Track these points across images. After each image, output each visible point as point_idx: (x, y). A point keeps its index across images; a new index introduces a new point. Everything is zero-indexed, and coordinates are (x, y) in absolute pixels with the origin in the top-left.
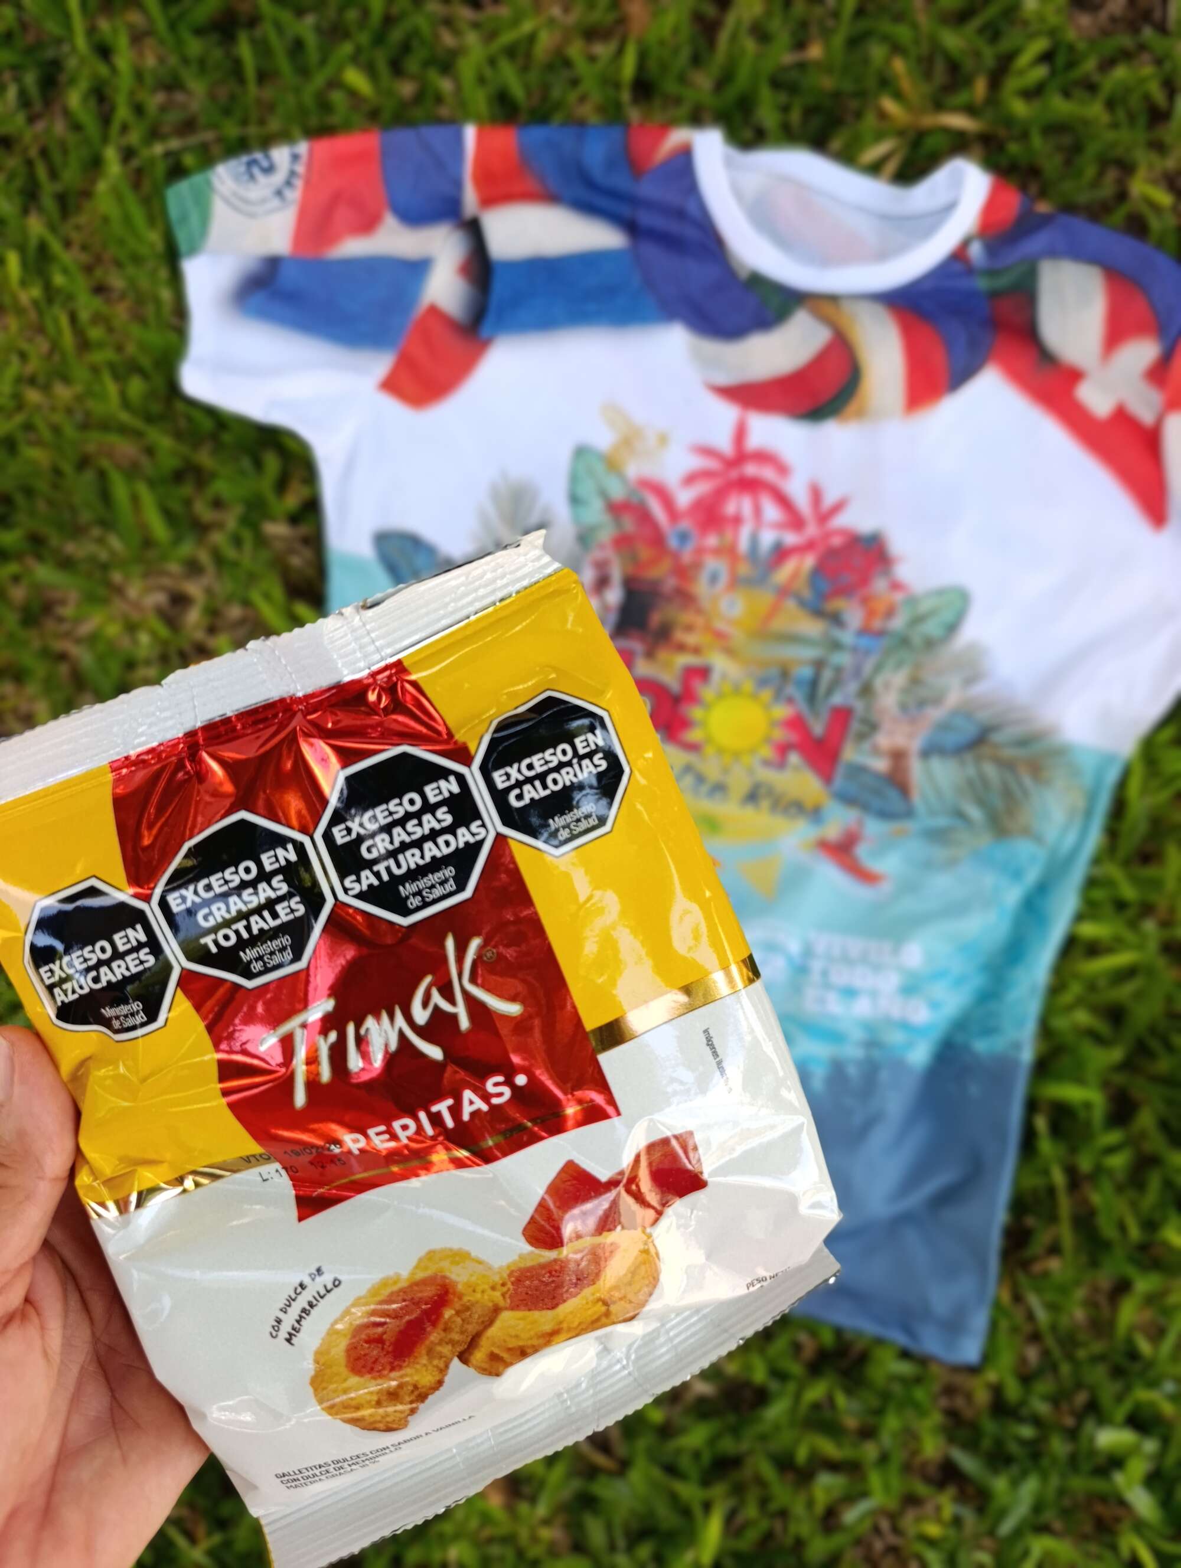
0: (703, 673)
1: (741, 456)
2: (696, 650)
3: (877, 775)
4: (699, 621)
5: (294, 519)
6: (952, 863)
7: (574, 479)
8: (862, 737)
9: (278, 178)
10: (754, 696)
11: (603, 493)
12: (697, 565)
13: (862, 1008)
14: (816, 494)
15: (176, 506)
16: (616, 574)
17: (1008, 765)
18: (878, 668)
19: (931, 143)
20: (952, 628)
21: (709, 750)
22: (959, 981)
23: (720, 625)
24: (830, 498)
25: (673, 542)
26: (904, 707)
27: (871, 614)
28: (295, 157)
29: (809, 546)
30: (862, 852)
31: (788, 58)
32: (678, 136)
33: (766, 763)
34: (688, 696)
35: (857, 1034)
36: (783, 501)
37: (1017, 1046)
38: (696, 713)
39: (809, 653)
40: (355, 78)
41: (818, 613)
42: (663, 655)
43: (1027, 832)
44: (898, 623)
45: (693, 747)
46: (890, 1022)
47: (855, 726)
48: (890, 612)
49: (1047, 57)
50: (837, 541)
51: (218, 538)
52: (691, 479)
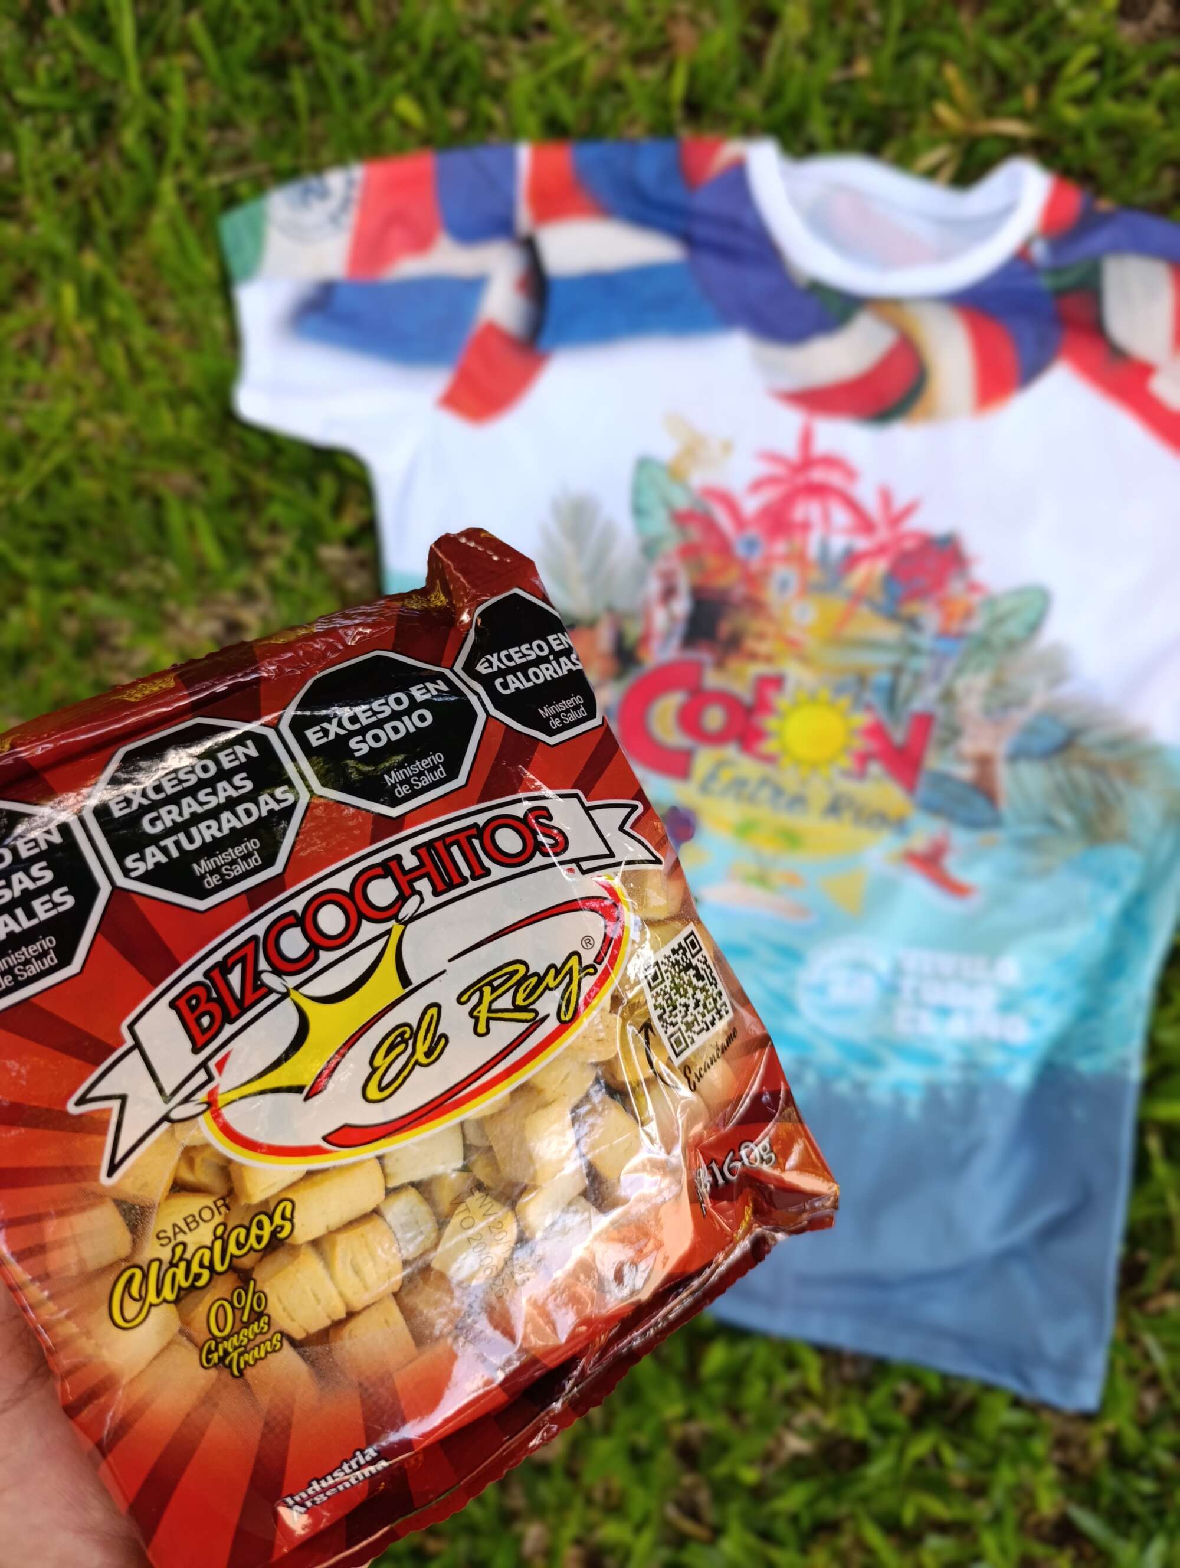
0: (777, 682)
1: (807, 461)
2: (769, 659)
3: (962, 784)
4: (770, 629)
5: (350, 542)
6: (1044, 873)
7: (637, 491)
8: (945, 743)
9: (333, 204)
10: (831, 704)
11: (667, 504)
12: (766, 573)
13: (958, 1028)
14: (886, 497)
15: (230, 533)
16: (684, 583)
17: (1098, 769)
18: (959, 671)
19: (986, 149)
20: (1034, 628)
21: (786, 762)
22: (1058, 998)
23: (792, 632)
24: (900, 501)
25: (740, 550)
26: (987, 711)
27: (949, 617)
28: (350, 183)
29: (880, 550)
30: (952, 865)
31: (836, 75)
32: (732, 149)
33: (846, 774)
34: (762, 705)
35: (953, 1056)
36: (852, 505)
37: (1124, 1063)
38: (770, 723)
39: (887, 659)
40: (407, 107)
41: (894, 617)
42: (734, 664)
43: (1122, 837)
44: (977, 625)
45: (770, 759)
46: (986, 1042)
47: (937, 733)
48: (968, 614)
49: (1096, 64)
50: (909, 544)
51: (274, 564)
52: (758, 485)
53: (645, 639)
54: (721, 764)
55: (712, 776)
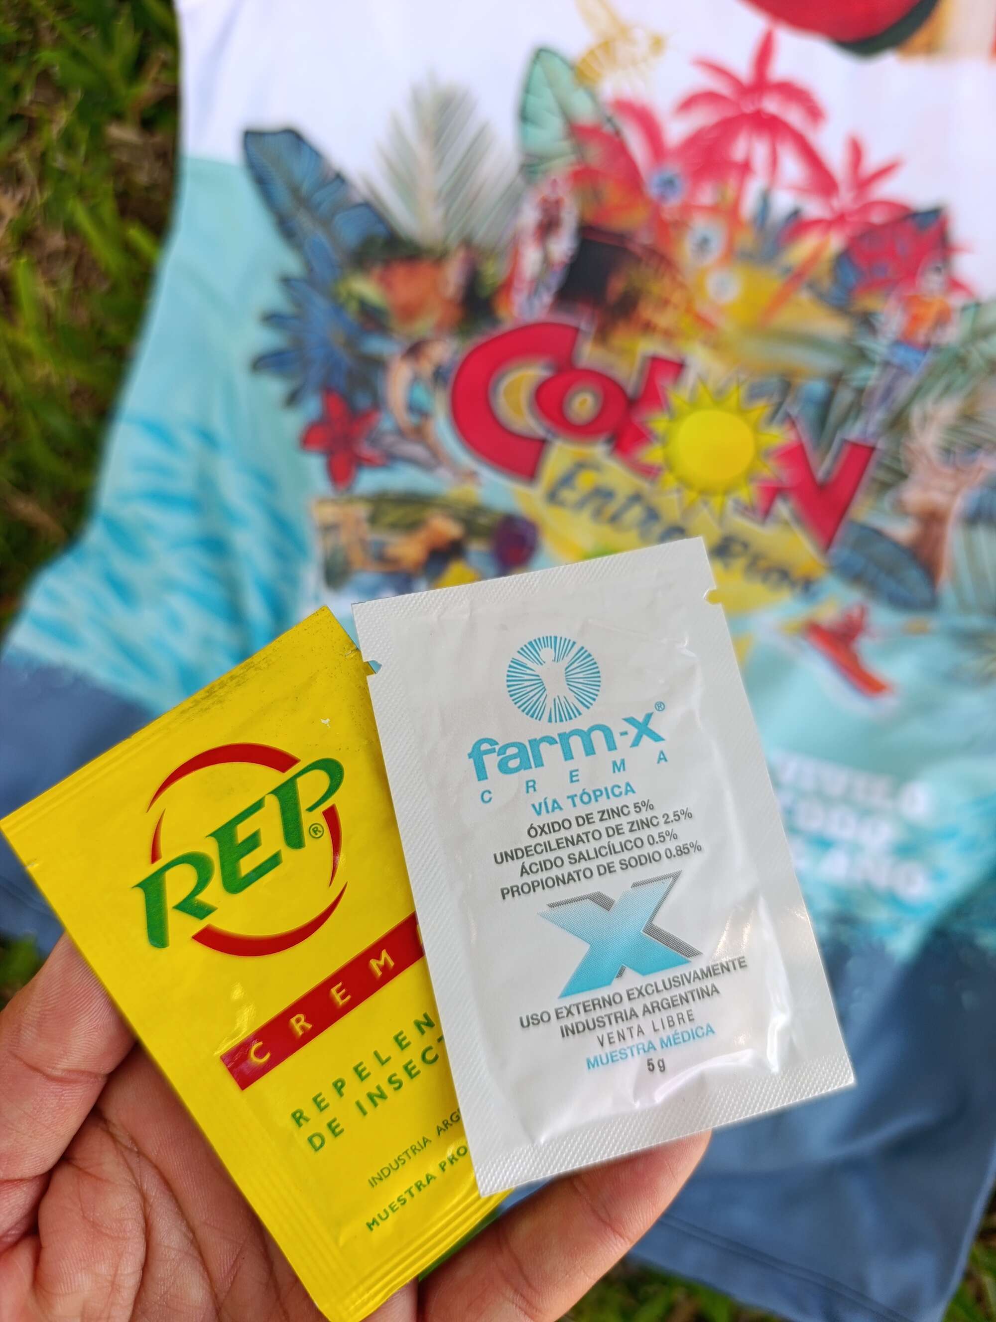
0: (678, 368)
1: (761, 84)
2: (669, 335)
3: (896, 544)
4: (677, 297)
7: (527, 89)
8: (885, 487)
11: (565, 111)
12: (681, 224)
13: (836, 868)
14: (856, 151)
16: (569, 218)
21: (669, 480)
22: (971, 846)
23: (704, 309)
24: (873, 160)
25: (652, 189)
26: (947, 451)
29: (839, 220)
30: (866, 648)
34: (650, 397)
36: (812, 154)
38: (658, 423)
39: (825, 363)
41: (844, 307)
42: (621, 338)
45: (648, 471)
46: (870, 893)
47: (873, 471)
50: (877, 217)
52: (689, 104)
53: (507, 286)
54: (581, 466)
55: (567, 480)
